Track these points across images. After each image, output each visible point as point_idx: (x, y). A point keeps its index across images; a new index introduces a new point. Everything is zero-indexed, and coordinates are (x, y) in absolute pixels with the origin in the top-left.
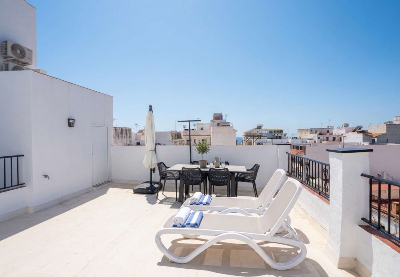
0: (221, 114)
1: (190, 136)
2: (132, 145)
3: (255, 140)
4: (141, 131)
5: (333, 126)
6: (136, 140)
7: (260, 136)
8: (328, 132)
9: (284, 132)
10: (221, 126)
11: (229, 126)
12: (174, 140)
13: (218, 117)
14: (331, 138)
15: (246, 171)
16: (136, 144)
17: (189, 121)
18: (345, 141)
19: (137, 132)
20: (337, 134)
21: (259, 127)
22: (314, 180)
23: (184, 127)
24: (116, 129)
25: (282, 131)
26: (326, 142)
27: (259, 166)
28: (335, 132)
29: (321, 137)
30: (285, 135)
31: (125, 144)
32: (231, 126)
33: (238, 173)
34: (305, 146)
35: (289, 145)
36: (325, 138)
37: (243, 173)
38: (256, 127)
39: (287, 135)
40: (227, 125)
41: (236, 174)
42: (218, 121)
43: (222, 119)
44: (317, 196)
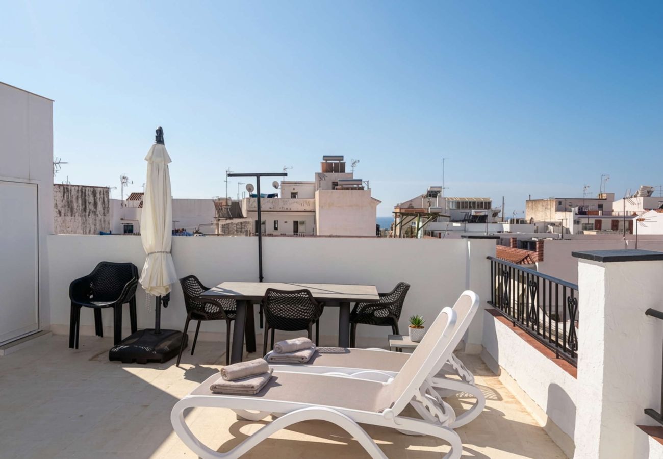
0: (341, 158)
1: (259, 211)
2: (110, 233)
3: (421, 225)
4: (135, 196)
5: (614, 194)
6: (122, 219)
7: (435, 216)
8: (601, 206)
9: (493, 207)
10: (343, 189)
11: (362, 188)
12: (223, 222)
13: (334, 166)
14: (607, 223)
15: (378, 298)
16: (123, 232)
17: (258, 176)
18: (640, 229)
19: (125, 198)
20: (622, 214)
21: (433, 194)
22: (561, 326)
23: (250, 188)
24: (65, 189)
25: (488, 205)
26: (593, 233)
27: (408, 287)
28: (618, 208)
29: (584, 221)
30: (495, 214)
31: (92, 231)
32: (366, 189)
33: (358, 302)
34: (541, 243)
35: (495, 240)
36: (592, 221)
37: (371, 303)
38: (425, 193)
39: (502, 212)
40: (356, 186)
41: (352, 305)
42: (335, 176)
43: (343, 171)
44: (552, 359)
